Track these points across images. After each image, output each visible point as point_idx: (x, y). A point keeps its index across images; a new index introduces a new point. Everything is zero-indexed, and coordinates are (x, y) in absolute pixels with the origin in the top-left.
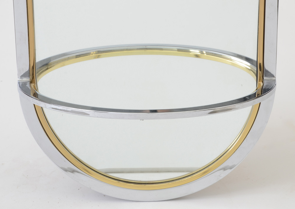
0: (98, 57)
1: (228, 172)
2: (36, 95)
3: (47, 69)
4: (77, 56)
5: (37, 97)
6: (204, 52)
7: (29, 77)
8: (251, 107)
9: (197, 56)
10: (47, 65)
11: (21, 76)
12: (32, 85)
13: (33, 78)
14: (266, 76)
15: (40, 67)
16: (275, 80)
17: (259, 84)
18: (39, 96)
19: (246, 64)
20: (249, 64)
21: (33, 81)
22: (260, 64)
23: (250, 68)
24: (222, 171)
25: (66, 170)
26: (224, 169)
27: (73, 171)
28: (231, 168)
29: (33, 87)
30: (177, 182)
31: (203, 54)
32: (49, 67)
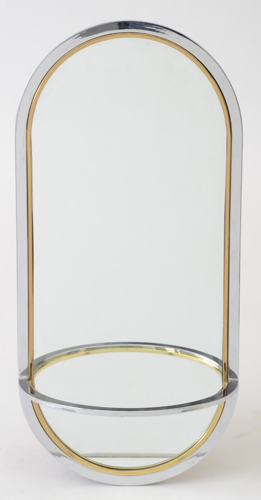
0: (87, 354)
1: (201, 458)
2: (33, 392)
3: (43, 366)
4: (68, 353)
5: (34, 395)
6: (178, 351)
7: (28, 374)
8: (217, 406)
9: (171, 354)
10: (42, 362)
11: (21, 374)
12: (30, 382)
13: (31, 375)
14: (230, 377)
15: (36, 365)
16: (237, 382)
17: (225, 384)
18: (35, 394)
19: (215, 364)
20: (217, 364)
21: (31, 378)
22: (225, 364)
23: (217, 368)
24: (195, 458)
25: (54, 454)
26: (198, 456)
27: (59, 455)
28: (203, 455)
29: (31, 384)
30: (153, 468)
31: (177, 352)
32: (44, 364)
